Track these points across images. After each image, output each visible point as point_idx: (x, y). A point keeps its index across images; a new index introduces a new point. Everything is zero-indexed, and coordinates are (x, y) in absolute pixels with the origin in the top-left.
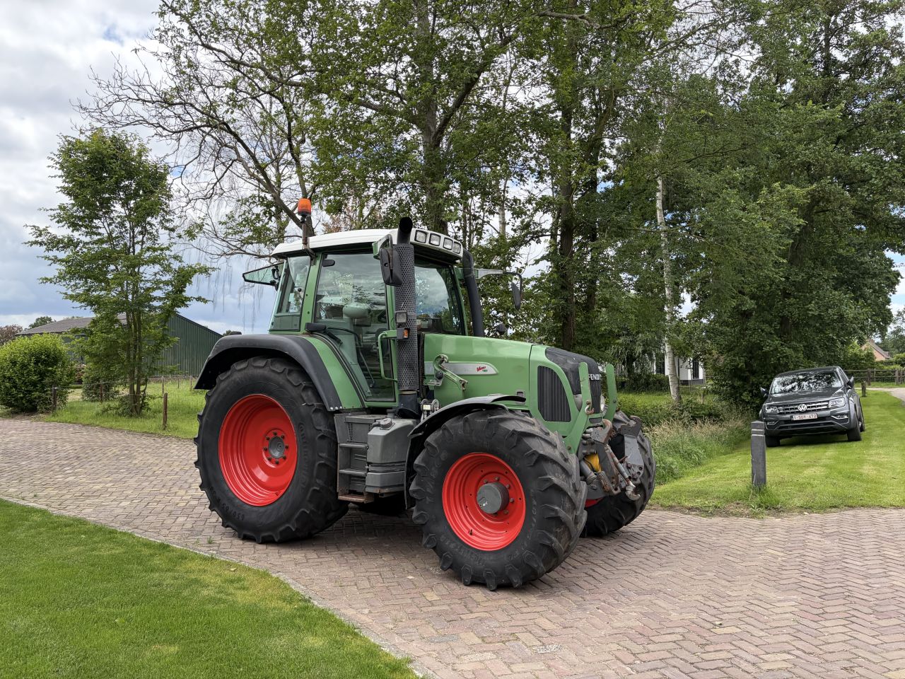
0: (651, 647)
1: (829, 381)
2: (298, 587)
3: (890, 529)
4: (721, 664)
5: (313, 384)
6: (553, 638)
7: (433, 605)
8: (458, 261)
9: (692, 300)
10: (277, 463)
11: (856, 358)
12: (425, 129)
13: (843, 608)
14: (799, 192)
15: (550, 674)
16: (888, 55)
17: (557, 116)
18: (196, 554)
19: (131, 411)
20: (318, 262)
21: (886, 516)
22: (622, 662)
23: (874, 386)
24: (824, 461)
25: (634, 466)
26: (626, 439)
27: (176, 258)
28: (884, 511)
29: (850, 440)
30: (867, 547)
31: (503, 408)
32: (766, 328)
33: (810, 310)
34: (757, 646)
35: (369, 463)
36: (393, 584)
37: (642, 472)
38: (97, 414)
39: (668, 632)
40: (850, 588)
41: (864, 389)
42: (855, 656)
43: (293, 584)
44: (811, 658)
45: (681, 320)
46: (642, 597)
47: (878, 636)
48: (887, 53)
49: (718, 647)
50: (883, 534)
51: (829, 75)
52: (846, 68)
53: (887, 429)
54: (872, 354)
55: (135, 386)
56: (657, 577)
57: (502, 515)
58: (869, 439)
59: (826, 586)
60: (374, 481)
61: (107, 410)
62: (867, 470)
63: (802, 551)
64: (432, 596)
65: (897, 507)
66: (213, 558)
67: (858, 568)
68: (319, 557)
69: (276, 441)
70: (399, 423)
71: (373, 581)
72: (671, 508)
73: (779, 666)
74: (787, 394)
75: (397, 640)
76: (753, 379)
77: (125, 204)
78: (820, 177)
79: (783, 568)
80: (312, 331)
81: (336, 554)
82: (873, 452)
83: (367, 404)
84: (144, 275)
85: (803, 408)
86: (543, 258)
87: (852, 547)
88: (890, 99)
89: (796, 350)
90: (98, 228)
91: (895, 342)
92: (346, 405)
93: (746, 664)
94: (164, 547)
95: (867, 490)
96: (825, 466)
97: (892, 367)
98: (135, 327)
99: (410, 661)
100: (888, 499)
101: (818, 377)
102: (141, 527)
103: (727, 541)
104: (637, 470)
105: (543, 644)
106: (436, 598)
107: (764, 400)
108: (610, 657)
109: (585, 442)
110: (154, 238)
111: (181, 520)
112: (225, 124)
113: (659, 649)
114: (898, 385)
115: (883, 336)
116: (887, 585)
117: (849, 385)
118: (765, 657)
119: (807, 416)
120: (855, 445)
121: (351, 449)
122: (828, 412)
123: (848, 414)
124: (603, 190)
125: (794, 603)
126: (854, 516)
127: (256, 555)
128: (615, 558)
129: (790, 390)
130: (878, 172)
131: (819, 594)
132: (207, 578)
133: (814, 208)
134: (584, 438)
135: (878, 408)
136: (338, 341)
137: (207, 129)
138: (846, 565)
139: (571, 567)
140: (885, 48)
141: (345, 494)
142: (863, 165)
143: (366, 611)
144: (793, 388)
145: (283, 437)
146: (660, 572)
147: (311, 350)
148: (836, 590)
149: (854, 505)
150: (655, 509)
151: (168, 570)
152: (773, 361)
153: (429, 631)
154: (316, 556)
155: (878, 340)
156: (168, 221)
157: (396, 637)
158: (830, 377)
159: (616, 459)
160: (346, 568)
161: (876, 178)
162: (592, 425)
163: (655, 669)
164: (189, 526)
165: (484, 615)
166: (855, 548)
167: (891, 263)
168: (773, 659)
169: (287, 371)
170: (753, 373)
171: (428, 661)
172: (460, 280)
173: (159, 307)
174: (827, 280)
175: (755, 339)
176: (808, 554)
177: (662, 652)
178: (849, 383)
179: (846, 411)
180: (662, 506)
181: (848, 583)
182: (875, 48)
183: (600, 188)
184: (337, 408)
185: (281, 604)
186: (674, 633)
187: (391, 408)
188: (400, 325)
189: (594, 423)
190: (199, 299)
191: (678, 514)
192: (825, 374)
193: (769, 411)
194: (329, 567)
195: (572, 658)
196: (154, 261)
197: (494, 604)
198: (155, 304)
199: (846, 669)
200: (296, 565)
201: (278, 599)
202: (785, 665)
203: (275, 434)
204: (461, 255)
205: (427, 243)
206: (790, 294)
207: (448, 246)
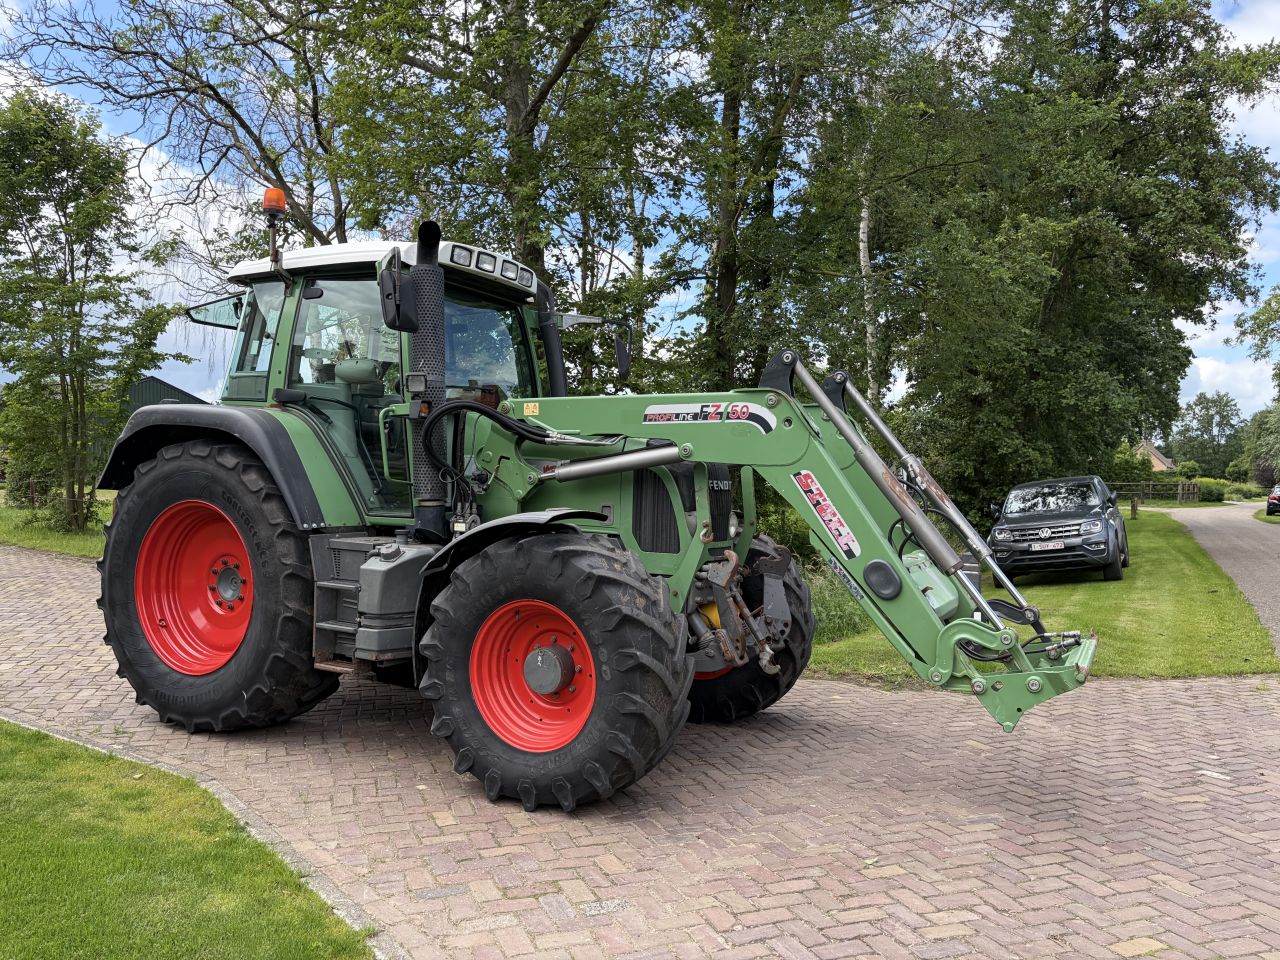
0: (765, 902)
1: (1084, 497)
2: (233, 807)
3: (1146, 711)
4: (864, 929)
5: (278, 489)
6: (616, 888)
7: (442, 833)
8: (531, 300)
9: (909, 380)
10: (232, 609)
11: (1128, 466)
12: (513, 108)
13: (1063, 835)
14: (1055, 227)
15: (596, 951)
16: (1189, 34)
17: (716, 102)
18: (87, 750)
19: (70, 524)
20: (297, 292)
21: (1143, 690)
22: (714, 928)
23: (1148, 505)
24: (1068, 609)
25: (777, 621)
26: (767, 579)
27: (141, 293)
28: (1142, 682)
29: (1106, 579)
30: (1110, 738)
31: (574, 530)
32: (1004, 420)
33: (1065, 398)
34: (925, 898)
35: (361, 614)
36: (389, 799)
37: (787, 630)
38: (17, 527)
39: (796, 875)
40: (1078, 802)
41: (1134, 509)
42: (1071, 916)
43: (229, 800)
44: (1003, 919)
45: (891, 408)
46: (771, 819)
47: (1109, 881)
48: (1187, 32)
49: (866, 901)
50: (1134, 718)
51: (1106, 60)
52: (1129, 51)
53: (1159, 563)
54: (1149, 461)
55: (76, 487)
56: (799, 786)
57: (563, 695)
58: (1133, 578)
59: (1043, 798)
60: (368, 641)
61: (31, 522)
62: (1125, 622)
63: (1015, 743)
64: (445, 818)
65: (1160, 678)
66: (111, 757)
67: (1093, 770)
68: (288, 754)
69: (227, 574)
70: (411, 552)
71: (360, 794)
72: (842, 677)
73: (953, 934)
74: (1027, 514)
75: (366, 894)
76: (983, 492)
77: (61, 206)
78: (1088, 208)
79: (985, 769)
80: (284, 401)
81: (319, 748)
82: (1135, 596)
83: (369, 520)
84: (88, 318)
85: (1045, 534)
86: (691, 311)
87: (1089, 738)
88: (1188, 97)
89: (1042, 452)
90: (17, 243)
91: (1182, 445)
92: (331, 520)
93: (903, 930)
94: (39, 738)
95: (1121, 652)
96: (1067, 616)
97: (1175, 479)
98: (75, 397)
99: (373, 934)
100: (1150, 665)
101: (1070, 492)
102: (15, 706)
103: (913, 728)
104: (781, 627)
105: (599, 900)
106: (450, 821)
107: (996, 521)
108: (699, 920)
109: (699, 584)
110: (105, 261)
111: (85, 694)
112: (211, 87)
113: (775, 904)
114: (1181, 505)
115: (1165, 436)
116: (1133, 798)
117: (1108, 503)
118: (934, 917)
119: (1051, 546)
120: (1112, 586)
121: (337, 592)
122: (1078, 541)
123: (1106, 543)
124: (782, 214)
125: (992, 826)
126: (1097, 690)
127: (187, 752)
128: (743, 755)
129: (1030, 508)
130: (1168, 202)
131: (1031, 811)
132: (87, 791)
133: (1078, 252)
134: (698, 578)
135: (1150, 534)
136: (327, 420)
137: (182, 94)
138: (1077, 765)
139: (673, 769)
140: (1185, 23)
141: (327, 660)
142: (1148, 191)
143: (333, 845)
144: (1035, 505)
145: (237, 567)
146: (805, 778)
147: (277, 433)
148: (1056, 806)
149: (1099, 673)
150: (820, 678)
151: (31, 778)
152: (1011, 468)
153: (423, 878)
154: (283, 752)
155: (1160, 443)
156: (127, 235)
157: (367, 889)
158: (1084, 491)
159: (746, 611)
160: (324, 772)
161: (1164, 211)
162: (713, 559)
163: (762, 940)
164: (94, 703)
165: (517, 850)
166: (1092, 739)
167: (1180, 336)
168: (947, 920)
169: (241, 467)
170: (985, 483)
171: (406, 932)
172: (533, 330)
173: (113, 368)
174: (1089, 356)
175: (987, 437)
176: (1024, 747)
177: (779, 910)
178: (1109, 500)
179: (1102, 539)
180: (830, 673)
181: (1076, 794)
182: (1170, 23)
183: (778, 212)
184: (314, 525)
185: (194, 834)
186: (804, 878)
187: (403, 527)
188: (415, 396)
189: (714, 555)
190: (178, 357)
191: (852, 686)
192: (1079, 486)
193: (1000, 537)
194: (299, 770)
195: (640, 922)
196: (103, 296)
197: (540, 830)
198: (105, 362)
199: (1054, 938)
200: (247, 766)
201: (194, 827)
202: (962, 931)
203: (225, 563)
204: (534, 289)
205: (473, 267)
206: (1038, 374)
207: (511, 275)
